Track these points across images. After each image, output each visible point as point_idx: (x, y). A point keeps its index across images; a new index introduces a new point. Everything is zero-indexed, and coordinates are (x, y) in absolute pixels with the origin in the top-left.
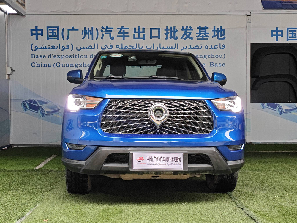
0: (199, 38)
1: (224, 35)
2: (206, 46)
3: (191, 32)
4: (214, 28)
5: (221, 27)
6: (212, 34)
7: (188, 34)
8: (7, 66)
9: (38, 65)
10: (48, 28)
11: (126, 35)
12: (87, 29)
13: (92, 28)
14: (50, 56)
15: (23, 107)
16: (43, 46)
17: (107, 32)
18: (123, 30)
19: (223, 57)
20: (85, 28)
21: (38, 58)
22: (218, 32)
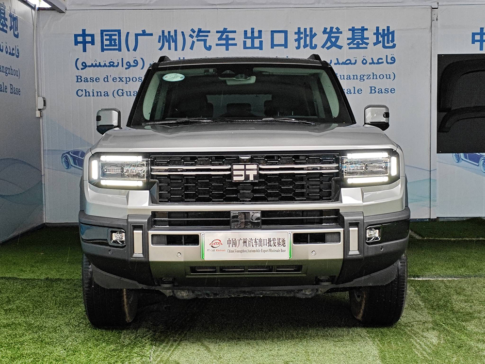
0: (352, 46)
1: (393, 40)
2: (364, 59)
3: (339, 36)
4: (378, 28)
5: (388, 28)
6: (373, 39)
7: (333, 40)
8: (37, 96)
9: (87, 94)
10: (102, 32)
11: (230, 42)
12: (166, 34)
13: (176, 31)
14: (106, 79)
15: (64, 163)
16: (96, 62)
17: (199, 38)
18: (226, 35)
19: (392, 77)
20: (163, 32)
21: (87, 81)
22: (383, 37)
